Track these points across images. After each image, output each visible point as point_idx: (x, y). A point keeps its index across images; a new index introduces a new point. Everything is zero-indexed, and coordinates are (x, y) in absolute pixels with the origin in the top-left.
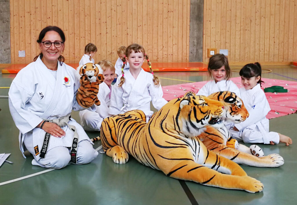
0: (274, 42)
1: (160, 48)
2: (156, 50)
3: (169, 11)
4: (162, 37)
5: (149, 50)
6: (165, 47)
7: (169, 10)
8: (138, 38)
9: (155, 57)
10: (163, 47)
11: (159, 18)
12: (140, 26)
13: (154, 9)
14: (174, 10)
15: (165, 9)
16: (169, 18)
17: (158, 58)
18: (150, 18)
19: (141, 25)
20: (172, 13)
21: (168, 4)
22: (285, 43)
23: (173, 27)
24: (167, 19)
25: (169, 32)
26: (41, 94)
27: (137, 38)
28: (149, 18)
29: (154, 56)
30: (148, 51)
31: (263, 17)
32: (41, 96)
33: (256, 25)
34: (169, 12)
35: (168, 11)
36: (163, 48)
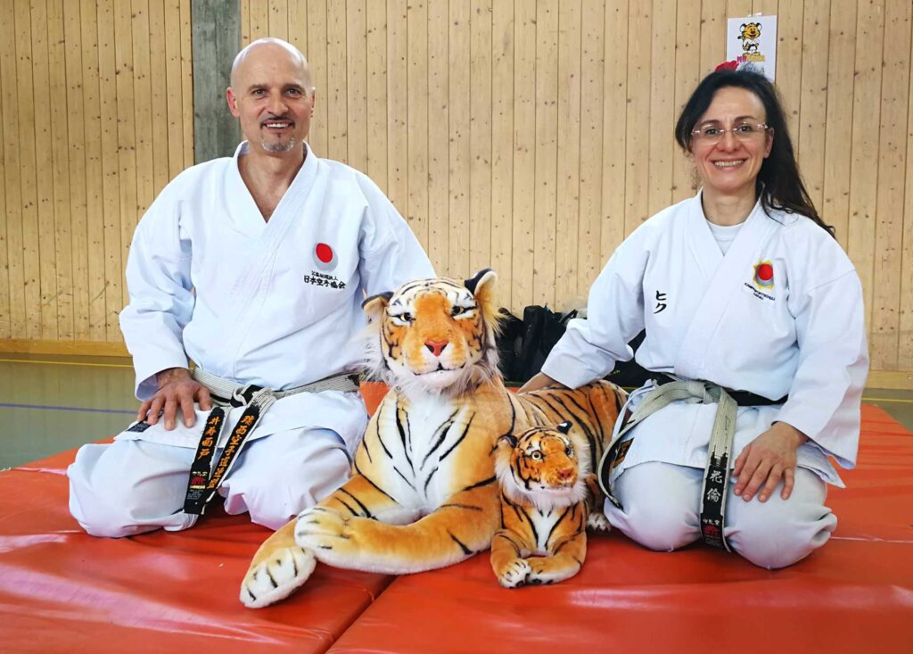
0: (535, 272)
1: (97, 286)
2: (84, 296)
3: (121, 145)
4: (101, 245)
5: (61, 293)
6: (111, 285)
7: (122, 143)
8: (24, 249)
9: (83, 320)
10: (107, 283)
11: (90, 172)
12: (31, 204)
13: (70, 140)
14: (138, 141)
15: (106, 137)
16: (122, 173)
17: (91, 326)
18: (59, 173)
19: (34, 203)
20: (132, 152)
21: (118, 121)
22: (581, 274)
23: (138, 208)
24: (116, 176)
25: (123, 227)
26: (660, 298)
27: (21, 249)
28: (56, 174)
29: (77, 319)
30: (60, 297)
31: (481, 161)
32: (659, 305)
33: (452, 197)
34: (123, 149)
35: (120, 148)
36: (105, 289)
